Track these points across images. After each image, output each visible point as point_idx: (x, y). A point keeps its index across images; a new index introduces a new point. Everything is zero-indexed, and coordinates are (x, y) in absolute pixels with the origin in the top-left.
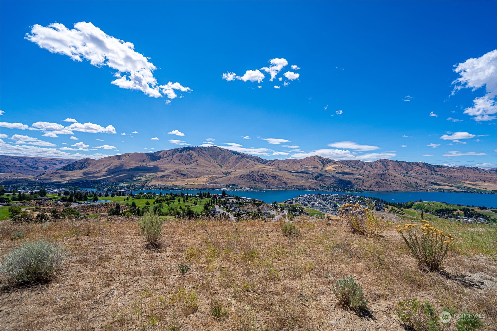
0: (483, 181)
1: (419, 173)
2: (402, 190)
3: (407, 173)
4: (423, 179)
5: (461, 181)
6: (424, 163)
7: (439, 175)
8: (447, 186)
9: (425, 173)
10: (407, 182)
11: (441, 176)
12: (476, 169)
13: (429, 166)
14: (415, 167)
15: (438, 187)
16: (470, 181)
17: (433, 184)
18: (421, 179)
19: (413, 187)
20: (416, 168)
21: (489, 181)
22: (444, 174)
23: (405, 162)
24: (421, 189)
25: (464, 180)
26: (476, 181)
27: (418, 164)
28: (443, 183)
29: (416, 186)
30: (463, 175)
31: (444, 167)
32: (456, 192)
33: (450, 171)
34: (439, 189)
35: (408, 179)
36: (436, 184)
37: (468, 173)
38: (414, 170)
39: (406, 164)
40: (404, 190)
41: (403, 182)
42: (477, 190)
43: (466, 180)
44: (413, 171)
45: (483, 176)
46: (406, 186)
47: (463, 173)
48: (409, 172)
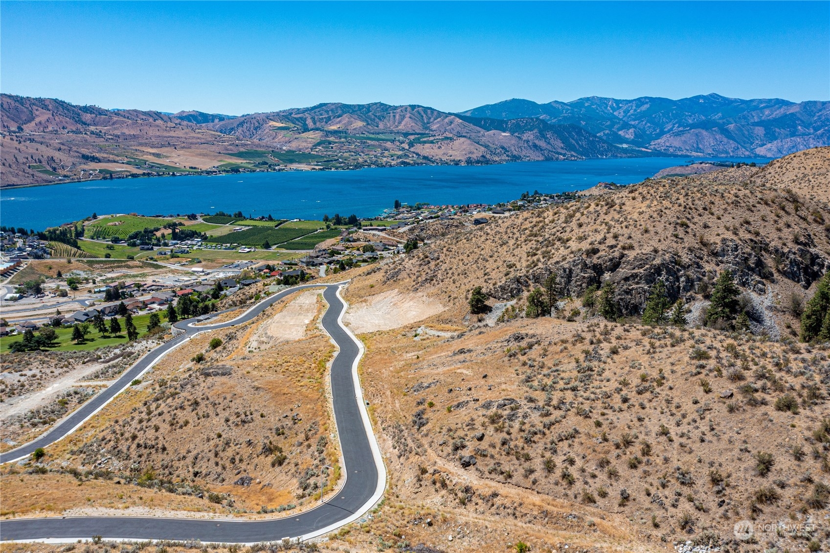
0: (174, 145)
1: (50, 128)
2: (24, 182)
3: (20, 129)
4: (62, 147)
5: (138, 148)
6: (56, 101)
7: (92, 133)
8: (115, 162)
9: (63, 128)
10: (30, 159)
11: (98, 135)
12: (157, 115)
13: (68, 110)
14: (37, 113)
15: (98, 166)
16: (152, 147)
17: (85, 157)
18: (58, 146)
19: (46, 172)
20: (42, 116)
21: (183, 145)
22: (103, 131)
23: (10, 96)
24: (65, 176)
25: (141, 144)
26: (162, 146)
27: (41, 103)
28: (105, 155)
29: (54, 169)
30: (138, 132)
31: (100, 112)
32: (134, 176)
33: (113, 124)
34: (101, 171)
35: (31, 148)
36: (94, 159)
37: (147, 127)
38: (37, 120)
39: (13, 103)
40: (29, 181)
41: (21, 160)
42: (167, 167)
43: (146, 145)
44: (33, 124)
45: (172, 134)
46: (30, 171)
47: (138, 128)
48: (24, 127)
